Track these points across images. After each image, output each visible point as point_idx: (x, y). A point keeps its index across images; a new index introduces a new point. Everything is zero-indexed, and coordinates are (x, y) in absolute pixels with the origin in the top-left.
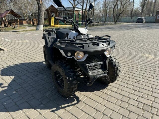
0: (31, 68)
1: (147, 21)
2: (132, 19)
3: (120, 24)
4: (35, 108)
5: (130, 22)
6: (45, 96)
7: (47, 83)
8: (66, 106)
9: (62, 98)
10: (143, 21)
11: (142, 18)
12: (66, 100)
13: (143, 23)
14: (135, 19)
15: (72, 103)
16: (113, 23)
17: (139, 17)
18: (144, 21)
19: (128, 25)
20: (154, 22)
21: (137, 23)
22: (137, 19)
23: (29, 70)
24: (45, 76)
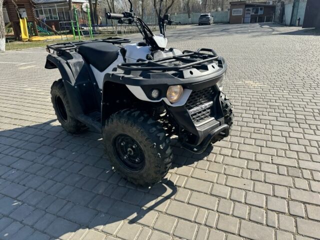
1: (216, 20)
2: (189, 17)
3: (171, 28)
4: (89, 226)
5: (186, 24)
6: (98, 194)
7: (85, 166)
8: (155, 204)
9: (138, 190)
10: (209, 20)
11: (208, 15)
12: (148, 193)
13: (210, 24)
14: (196, 17)
15: (163, 195)
16: (157, 28)
17: (202, 14)
18: (211, 22)
19: (185, 30)
20: (229, 23)
21: (199, 25)
22: (200, 18)
23: (24, 145)
24: (74, 153)
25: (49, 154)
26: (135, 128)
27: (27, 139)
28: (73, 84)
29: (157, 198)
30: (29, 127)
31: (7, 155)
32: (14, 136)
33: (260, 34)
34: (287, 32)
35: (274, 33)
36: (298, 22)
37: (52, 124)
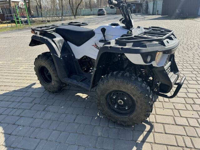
0: (19, 102)
1: (108, 12)
2: (91, 11)
3: (81, 18)
5: (90, 15)
7: (77, 116)
10: (104, 12)
11: (103, 9)
13: (105, 15)
14: (96, 11)
15: (145, 130)
16: (73, 17)
17: (99, 9)
18: (105, 13)
19: (91, 18)
20: (116, 14)
21: (98, 15)
22: (98, 11)
23: (19, 106)
24: (62, 107)
25: (43, 111)
26: (130, 85)
27: (18, 101)
28: (59, 57)
29: (143, 132)
30: (15, 91)
31: (8, 115)
32: (6, 99)
33: (138, 20)
34: (153, 18)
35: (146, 19)
36: (157, 12)
37: (33, 87)
